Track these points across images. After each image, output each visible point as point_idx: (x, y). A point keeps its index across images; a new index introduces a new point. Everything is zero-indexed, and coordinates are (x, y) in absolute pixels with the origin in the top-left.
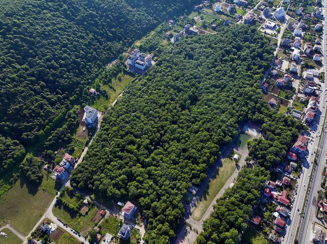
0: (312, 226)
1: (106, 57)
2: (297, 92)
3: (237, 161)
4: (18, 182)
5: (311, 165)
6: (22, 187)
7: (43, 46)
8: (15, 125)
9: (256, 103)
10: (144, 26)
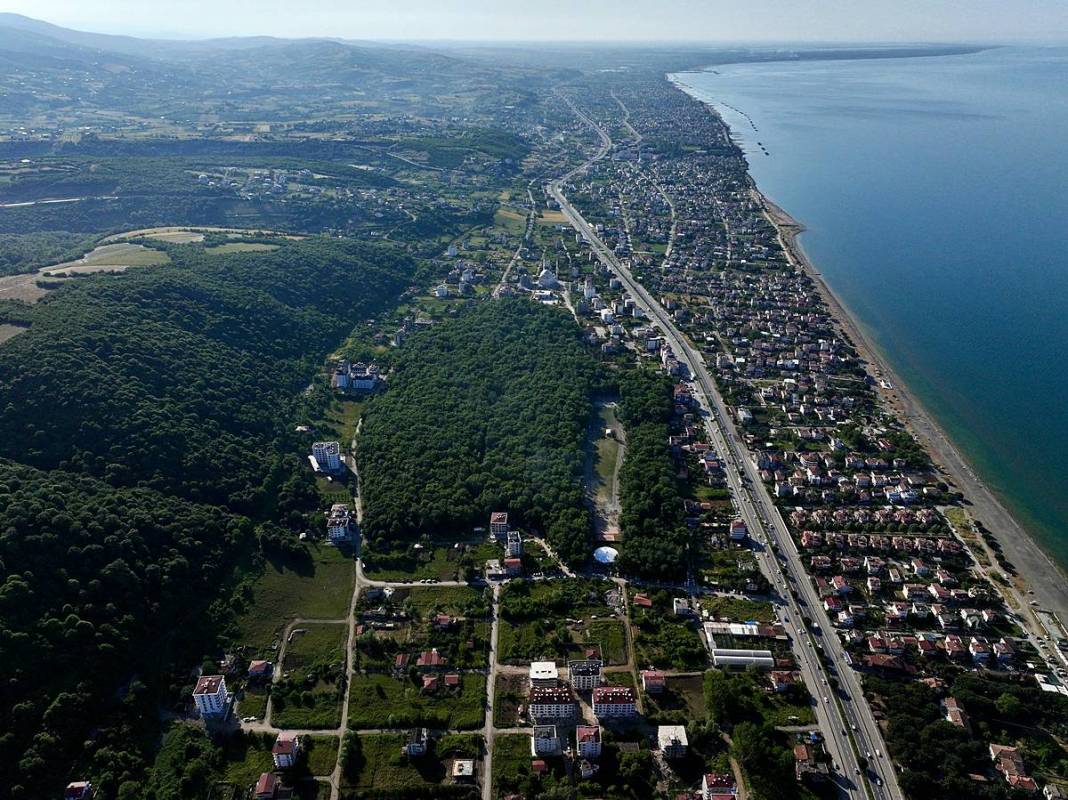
0: (749, 458)
1: (292, 382)
2: (638, 352)
3: (613, 435)
4: (269, 566)
5: (709, 410)
6: (282, 573)
7: (179, 367)
8: (209, 483)
9: (594, 369)
10: (330, 331)
